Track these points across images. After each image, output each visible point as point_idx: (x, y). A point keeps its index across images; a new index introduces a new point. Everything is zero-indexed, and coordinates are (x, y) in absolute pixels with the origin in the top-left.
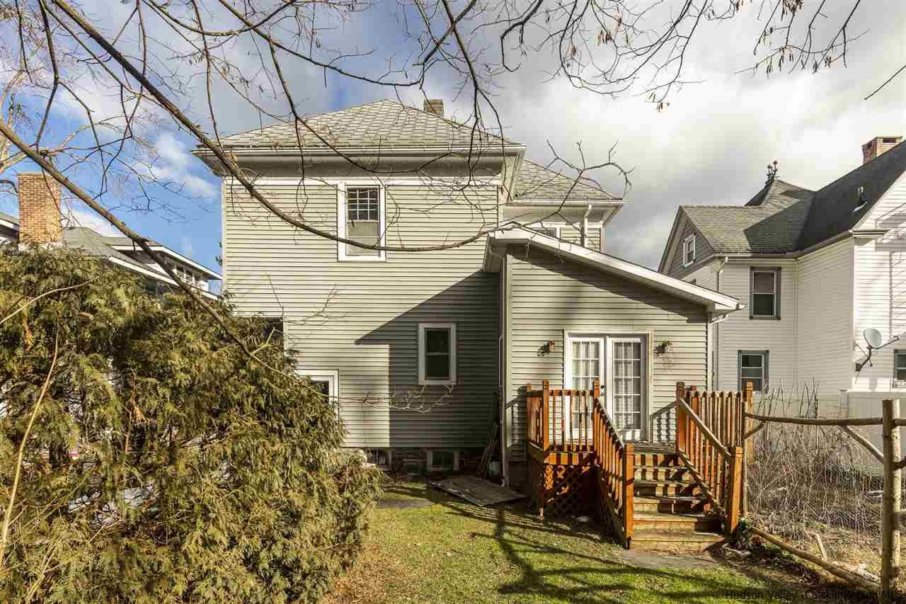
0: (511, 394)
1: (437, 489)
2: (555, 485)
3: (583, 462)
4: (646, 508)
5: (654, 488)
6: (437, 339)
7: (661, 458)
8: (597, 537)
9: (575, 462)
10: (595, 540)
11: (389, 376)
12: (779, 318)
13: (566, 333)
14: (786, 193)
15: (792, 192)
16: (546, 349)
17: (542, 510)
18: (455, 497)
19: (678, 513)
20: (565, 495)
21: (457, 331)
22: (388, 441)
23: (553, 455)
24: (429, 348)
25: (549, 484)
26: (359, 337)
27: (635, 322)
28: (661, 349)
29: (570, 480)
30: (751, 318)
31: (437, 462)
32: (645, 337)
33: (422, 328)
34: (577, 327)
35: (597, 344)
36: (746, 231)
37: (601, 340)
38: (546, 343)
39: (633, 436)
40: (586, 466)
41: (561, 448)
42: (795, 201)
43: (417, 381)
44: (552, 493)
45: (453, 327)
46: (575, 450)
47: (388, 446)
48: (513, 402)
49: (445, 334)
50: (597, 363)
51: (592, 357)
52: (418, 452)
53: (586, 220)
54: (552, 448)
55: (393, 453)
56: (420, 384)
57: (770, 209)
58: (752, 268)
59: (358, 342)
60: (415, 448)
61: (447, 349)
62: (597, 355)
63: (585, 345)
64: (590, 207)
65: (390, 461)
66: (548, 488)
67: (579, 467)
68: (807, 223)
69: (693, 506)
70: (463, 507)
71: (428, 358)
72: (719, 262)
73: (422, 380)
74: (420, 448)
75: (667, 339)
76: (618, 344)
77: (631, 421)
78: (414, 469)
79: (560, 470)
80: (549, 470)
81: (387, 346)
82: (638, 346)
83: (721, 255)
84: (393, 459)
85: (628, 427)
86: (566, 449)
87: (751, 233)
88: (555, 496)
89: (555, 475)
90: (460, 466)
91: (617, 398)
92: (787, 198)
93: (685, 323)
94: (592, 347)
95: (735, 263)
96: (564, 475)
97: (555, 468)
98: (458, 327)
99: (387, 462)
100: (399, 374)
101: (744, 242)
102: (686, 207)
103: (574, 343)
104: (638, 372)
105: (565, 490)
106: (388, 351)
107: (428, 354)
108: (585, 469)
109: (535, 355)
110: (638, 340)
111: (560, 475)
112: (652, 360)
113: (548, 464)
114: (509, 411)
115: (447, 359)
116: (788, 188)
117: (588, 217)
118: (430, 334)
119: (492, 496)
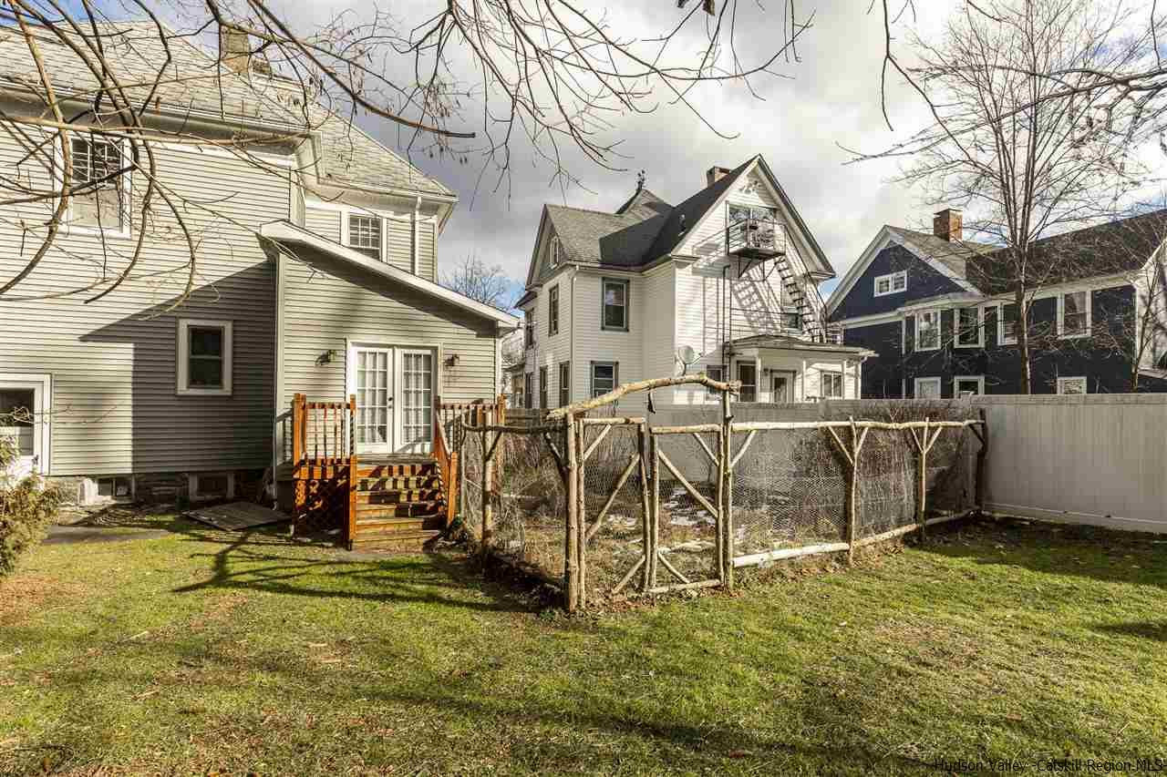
0: (282, 407)
1: (188, 518)
2: (307, 500)
3: (338, 475)
4: (383, 514)
5: (398, 494)
6: (205, 340)
7: (419, 468)
8: (331, 545)
9: (330, 475)
10: (328, 547)
11: (133, 383)
12: (627, 330)
13: (349, 342)
14: (649, 205)
15: (655, 205)
16: (325, 359)
17: (292, 528)
18: (204, 525)
19: (413, 516)
20: (318, 510)
21: (234, 331)
22: (130, 465)
23: (305, 470)
24: (193, 350)
25: (301, 499)
26: (86, 332)
27: (425, 335)
28: (451, 362)
29: (324, 494)
30: (603, 329)
31: (201, 490)
32: (435, 349)
33: (183, 325)
34: (359, 336)
35: (385, 355)
36: (601, 239)
37: (389, 351)
38: (325, 352)
39: (423, 448)
40: (341, 479)
41: (314, 462)
42: (654, 214)
43: (175, 389)
44: (304, 508)
45: (228, 327)
46: (329, 463)
47: (130, 471)
48: (286, 415)
49: (217, 334)
50: (385, 373)
51: (379, 368)
52: (177, 478)
53: (417, 213)
54: (302, 463)
55: (137, 481)
56: (179, 393)
57: (630, 220)
58: (604, 279)
59: (84, 339)
60: (169, 473)
61: (219, 351)
62: (385, 366)
63: (372, 356)
64: (419, 200)
65: (133, 490)
66: (299, 504)
67: (334, 481)
68: (657, 239)
69: (428, 508)
70: (206, 533)
71: (191, 362)
72: (572, 269)
73: (183, 387)
74: (177, 473)
75: (454, 352)
76: (407, 356)
77: (422, 433)
78: (170, 499)
79: (314, 484)
80: (301, 486)
81: (131, 345)
82: (428, 358)
83: (573, 263)
84: (138, 488)
85: (418, 440)
86: (319, 463)
87: (604, 242)
88: (308, 511)
89: (308, 490)
90: (236, 492)
91: (407, 410)
92: (648, 209)
93: (474, 337)
94: (379, 359)
95: (587, 272)
96: (317, 489)
97: (308, 483)
98: (234, 326)
99: (129, 493)
100: (147, 381)
101: (597, 253)
102: (551, 206)
103: (359, 353)
104: (428, 384)
105: (318, 505)
106: (132, 352)
107: (193, 357)
108: (340, 482)
109: (314, 364)
110: (428, 352)
111: (313, 490)
112: (441, 372)
113: (298, 479)
114: (279, 425)
115: (220, 363)
116: (652, 200)
117: (420, 209)
118: (195, 333)
119: (249, 520)
